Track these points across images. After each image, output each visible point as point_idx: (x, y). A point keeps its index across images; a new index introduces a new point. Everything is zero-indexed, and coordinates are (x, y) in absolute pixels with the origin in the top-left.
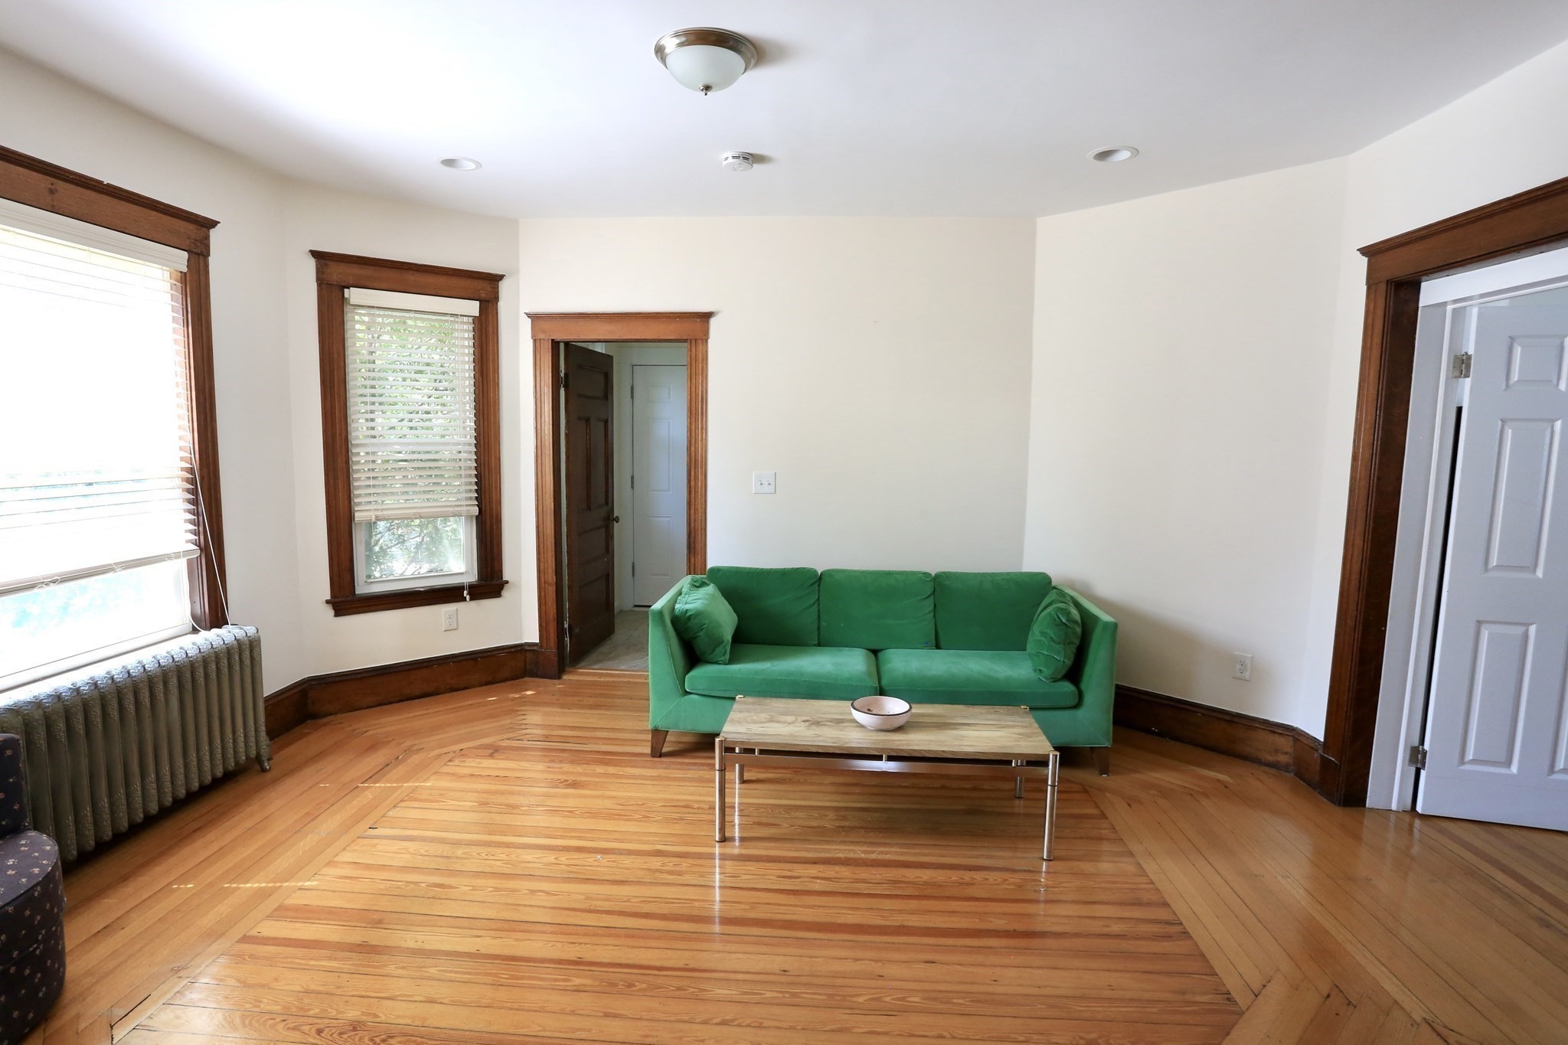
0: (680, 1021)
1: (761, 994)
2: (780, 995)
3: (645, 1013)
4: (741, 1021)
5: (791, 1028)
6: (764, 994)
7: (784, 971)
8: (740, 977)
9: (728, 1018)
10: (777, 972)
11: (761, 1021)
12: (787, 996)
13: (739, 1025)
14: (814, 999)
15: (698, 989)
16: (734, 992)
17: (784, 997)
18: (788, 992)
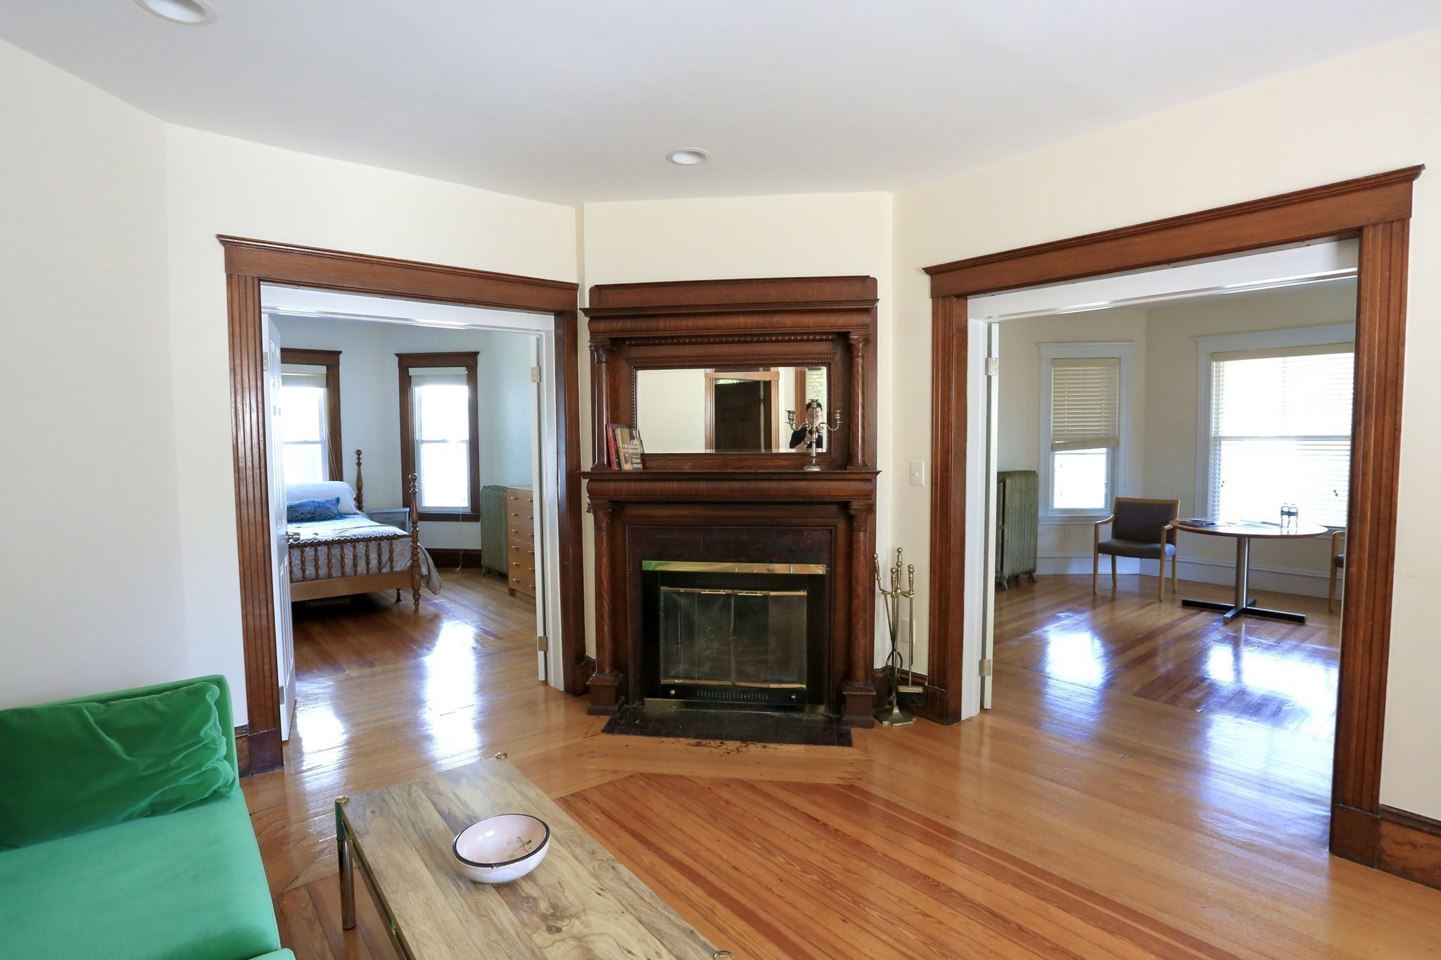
0: (960, 934)
1: (880, 917)
2: (867, 909)
3: (986, 953)
4: (914, 910)
5: (880, 888)
6: (878, 916)
7: (844, 921)
8: (884, 937)
9: (921, 916)
10: (850, 923)
11: (898, 903)
12: (862, 906)
13: (916, 908)
14: (846, 894)
15: (928, 948)
16: (901, 929)
17: (865, 906)
18: (861, 908)
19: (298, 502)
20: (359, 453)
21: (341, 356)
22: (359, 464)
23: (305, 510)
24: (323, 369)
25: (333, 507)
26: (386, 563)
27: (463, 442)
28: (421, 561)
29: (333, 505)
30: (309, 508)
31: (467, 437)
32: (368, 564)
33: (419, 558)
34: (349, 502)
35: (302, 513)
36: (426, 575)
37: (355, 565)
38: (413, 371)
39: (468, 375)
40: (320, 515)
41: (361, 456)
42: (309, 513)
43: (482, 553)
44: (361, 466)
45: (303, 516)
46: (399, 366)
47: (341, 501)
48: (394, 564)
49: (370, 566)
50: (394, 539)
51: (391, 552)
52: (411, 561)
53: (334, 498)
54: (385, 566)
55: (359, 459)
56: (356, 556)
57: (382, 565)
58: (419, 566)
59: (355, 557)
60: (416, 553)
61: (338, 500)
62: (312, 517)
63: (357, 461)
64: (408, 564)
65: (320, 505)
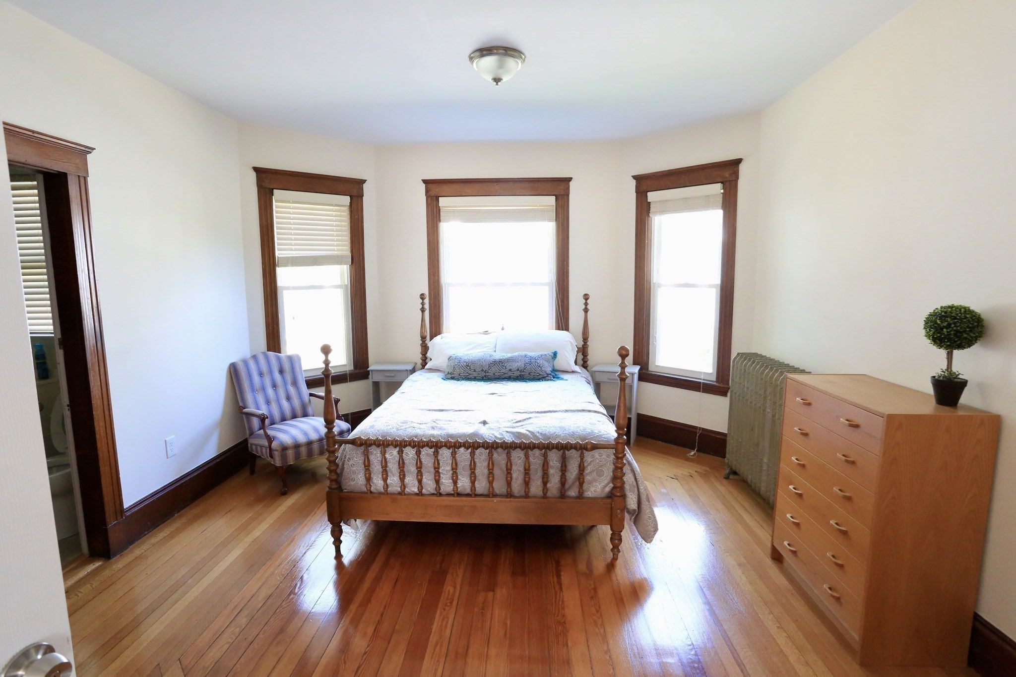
19: (509, 355)
20: (586, 297)
21: (571, 183)
22: (586, 310)
23: (515, 366)
24: (551, 200)
25: (546, 364)
26: (573, 483)
27: (711, 286)
28: (627, 487)
29: (548, 361)
30: (519, 364)
31: (717, 280)
32: (545, 483)
33: (624, 483)
34: (568, 357)
35: (510, 370)
36: (634, 510)
37: (527, 483)
38: (652, 196)
39: (724, 195)
40: (529, 374)
41: (588, 301)
42: (518, 370)
43: (728, 439)
44: (589, 313)
45: (510, 374)
46: (636, 192)
47: (558, 356)
48: (585, 486)
49: (549, 485)
50: (587, 449)
51: (582, 469)
52: (611, 485)
53: (549, 352)
54: (570, 488)
55: (586, 304)
56: (529, 470)
57: (567, 486)
58: (624, 496)
59: (527, 471)
60: (619, 475)
61: (555, 354)
62: (520, 375)
63: (584, 307)
64: (608, 489)
65: (531, 361)
